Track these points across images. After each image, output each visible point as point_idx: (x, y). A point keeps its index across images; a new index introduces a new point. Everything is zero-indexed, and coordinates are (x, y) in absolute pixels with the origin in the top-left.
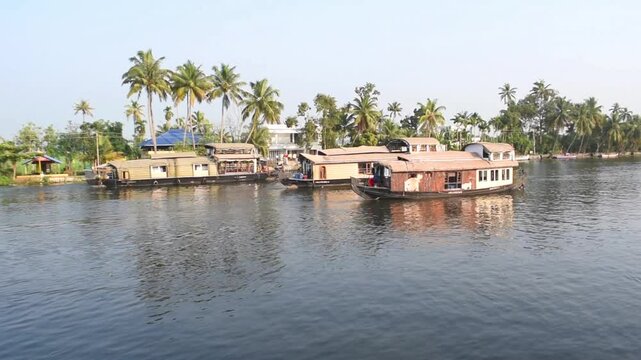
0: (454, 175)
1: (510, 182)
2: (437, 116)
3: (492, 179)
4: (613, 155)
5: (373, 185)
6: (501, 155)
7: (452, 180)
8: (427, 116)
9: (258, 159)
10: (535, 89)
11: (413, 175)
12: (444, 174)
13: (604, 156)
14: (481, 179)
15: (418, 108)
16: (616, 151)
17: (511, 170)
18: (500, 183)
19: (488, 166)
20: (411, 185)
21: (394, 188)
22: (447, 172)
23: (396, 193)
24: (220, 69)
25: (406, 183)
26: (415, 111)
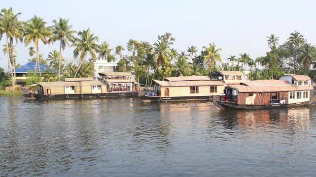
0: (274, 95)
1: (308, 99)
2: (216, 56)
3: (298, 98)
5: (225, 100)
6: (303, 82)
7: (275, 97)
8: (210, 55)
9: (133, 83)
10: (291, 38)
11: (251, 94)
12: (269, 94)
14: (291, 97)
15: (204, 50)
17: (309, 92)
18: (303, 100)
19: (296, 89)
20: (250, 101)
21: (239, 103)
22: (271, 93)
23: (241, 105)
24: (58, 22)
25: (247, 99)
26: (202, 52)
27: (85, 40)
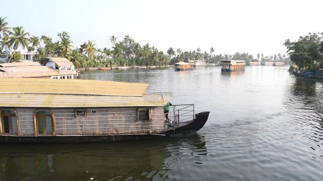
4: (154, 67)
6: (66, 68)
8: (88, 48)
10: (125, 38)
13: (151, 67)
16: (154, 65)
17: (72, 76)
19: (58, 74)
27: (19, 34)
